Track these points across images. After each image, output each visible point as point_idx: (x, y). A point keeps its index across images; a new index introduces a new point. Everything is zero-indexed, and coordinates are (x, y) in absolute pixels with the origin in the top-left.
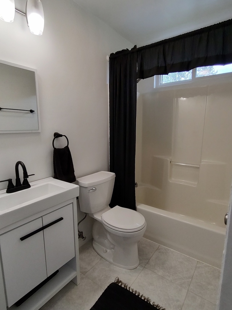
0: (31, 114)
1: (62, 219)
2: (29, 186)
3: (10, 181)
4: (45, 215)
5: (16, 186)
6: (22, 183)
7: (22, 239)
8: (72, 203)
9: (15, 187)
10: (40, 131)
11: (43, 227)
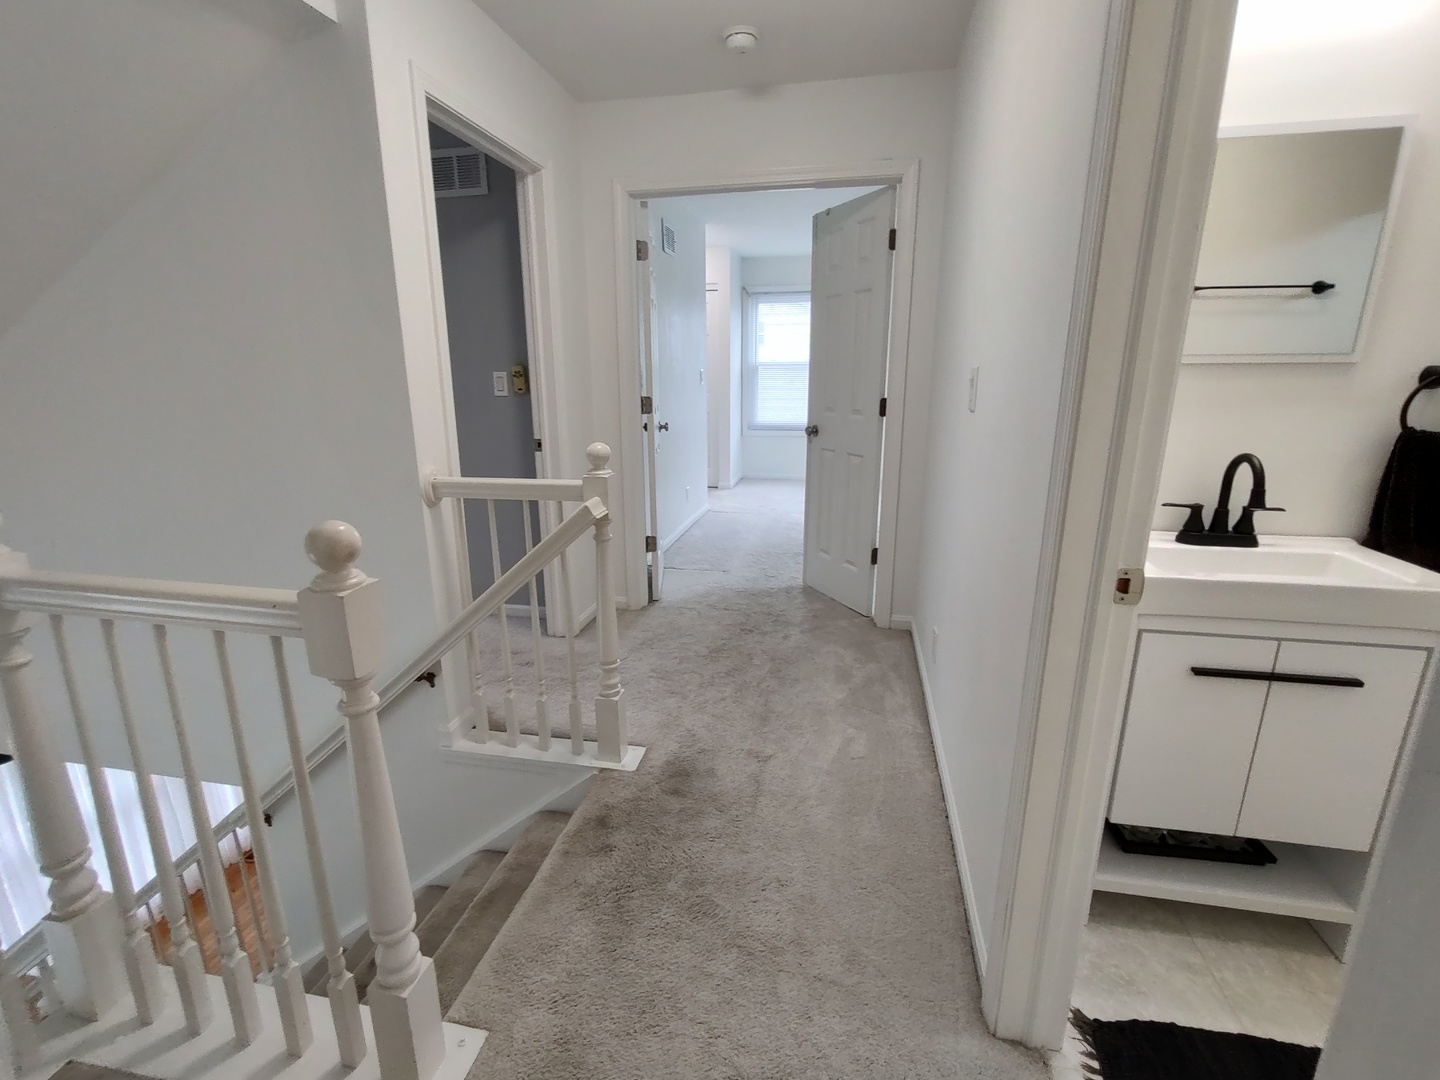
0: (1313, 301)
1: (1358, 684)
2: (1252, 542)
3: (1196, 510)
4: (1293, 640)
5: (1209, 530)
6: (1230, 529)
7: (1199, 672)
8: (1430, 651)
9: (1205, 533)
10: (1353, 359)
11: (1272, 674)
